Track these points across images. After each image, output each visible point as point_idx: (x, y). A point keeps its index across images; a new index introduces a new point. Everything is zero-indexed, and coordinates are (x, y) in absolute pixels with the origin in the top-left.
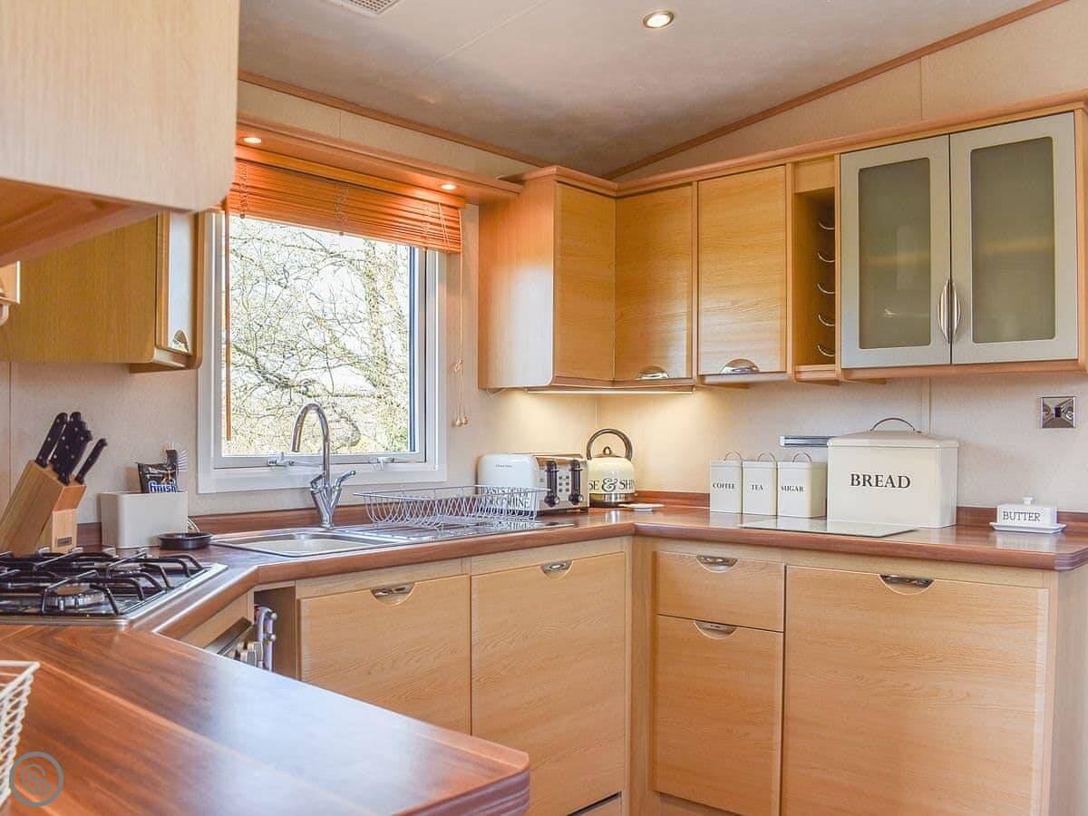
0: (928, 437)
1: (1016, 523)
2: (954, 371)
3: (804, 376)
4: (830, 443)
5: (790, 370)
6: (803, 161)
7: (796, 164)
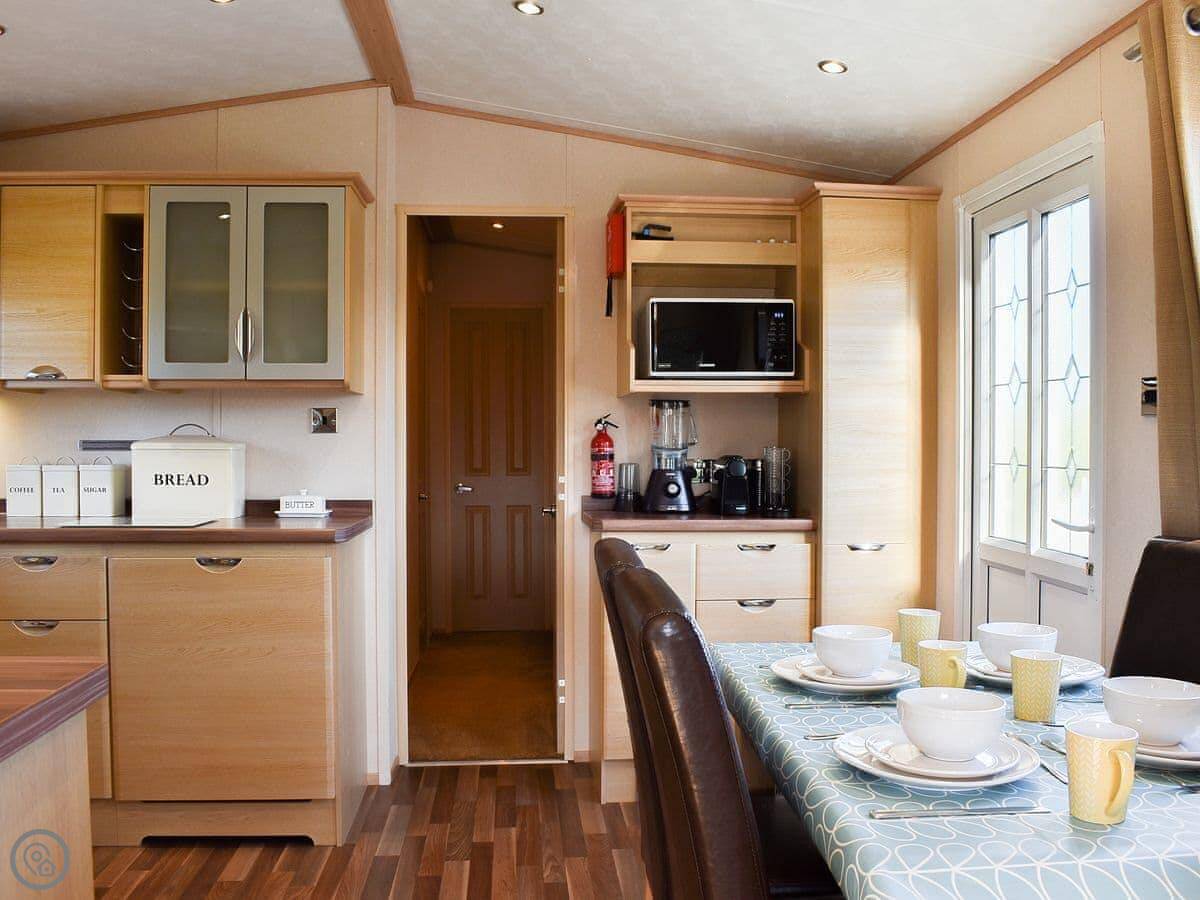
0: (220, 440)
1: (295, 510)
2: (247, 385)
3: (111, 385)
4: (133, 446)
5: (98, 379)
6: (113, 185)
7: (106, 187)
